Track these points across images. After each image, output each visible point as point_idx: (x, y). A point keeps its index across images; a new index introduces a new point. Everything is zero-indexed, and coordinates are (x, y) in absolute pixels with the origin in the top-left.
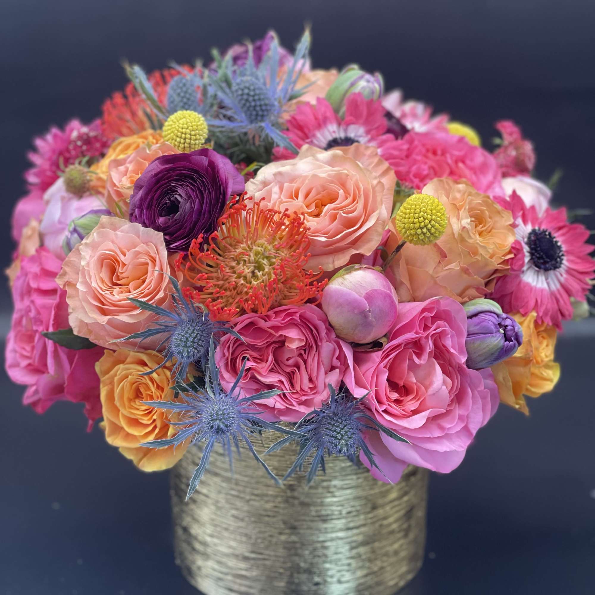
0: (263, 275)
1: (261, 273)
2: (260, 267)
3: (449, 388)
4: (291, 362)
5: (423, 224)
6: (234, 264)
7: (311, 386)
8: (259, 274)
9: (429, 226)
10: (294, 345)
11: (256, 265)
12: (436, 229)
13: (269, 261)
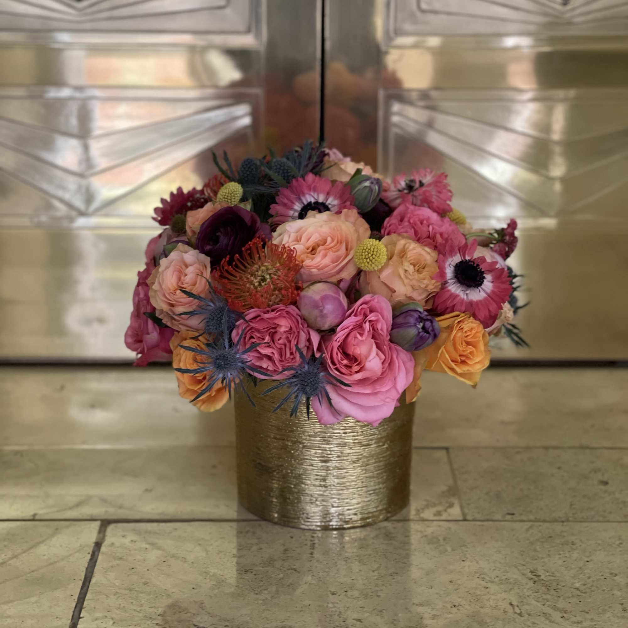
0: (265, 284)
1: (264, 283)
2: (264, 279)
3: (382, 361)
4: (280, 342)
5: (367, 256)
6: (249, 276)
7: (292, 357)
8: (263, 284)
9: (371, 258)
10: (283, 329)
11: (263, 278)
12: (376, 260)
13: (270, 276)
